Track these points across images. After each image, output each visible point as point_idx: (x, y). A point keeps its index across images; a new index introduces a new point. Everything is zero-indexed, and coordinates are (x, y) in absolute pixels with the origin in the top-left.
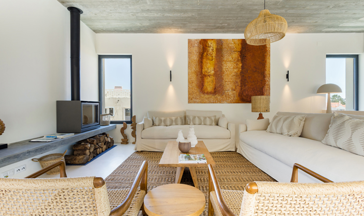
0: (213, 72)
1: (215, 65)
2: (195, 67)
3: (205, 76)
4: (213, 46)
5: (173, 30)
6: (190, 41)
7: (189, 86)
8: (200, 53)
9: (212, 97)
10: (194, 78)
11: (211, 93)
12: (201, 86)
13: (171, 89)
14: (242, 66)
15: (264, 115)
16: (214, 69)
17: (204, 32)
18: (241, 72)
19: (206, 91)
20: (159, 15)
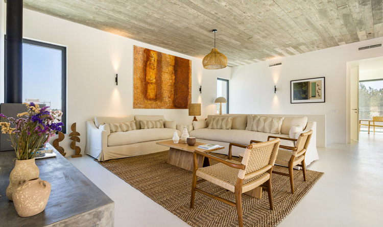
0: (154, 80)
1: (156, 74)
2: (140, 74)
3: (148, 83)
4: (154, 58)
5: (123, 33)
6: (135, 48)
7: (134, 92)
8: (144, 61)
9: (154, 103)
10: (139, 84)
11: (153, 99)
12: (145, 92)
13: (116, 94)
14: (175, 78)
15: (197, 117)
16: (156, 77)
17: (149, 43)
18: (175, 83)
19: (149, 98)
20: (126, 19)
